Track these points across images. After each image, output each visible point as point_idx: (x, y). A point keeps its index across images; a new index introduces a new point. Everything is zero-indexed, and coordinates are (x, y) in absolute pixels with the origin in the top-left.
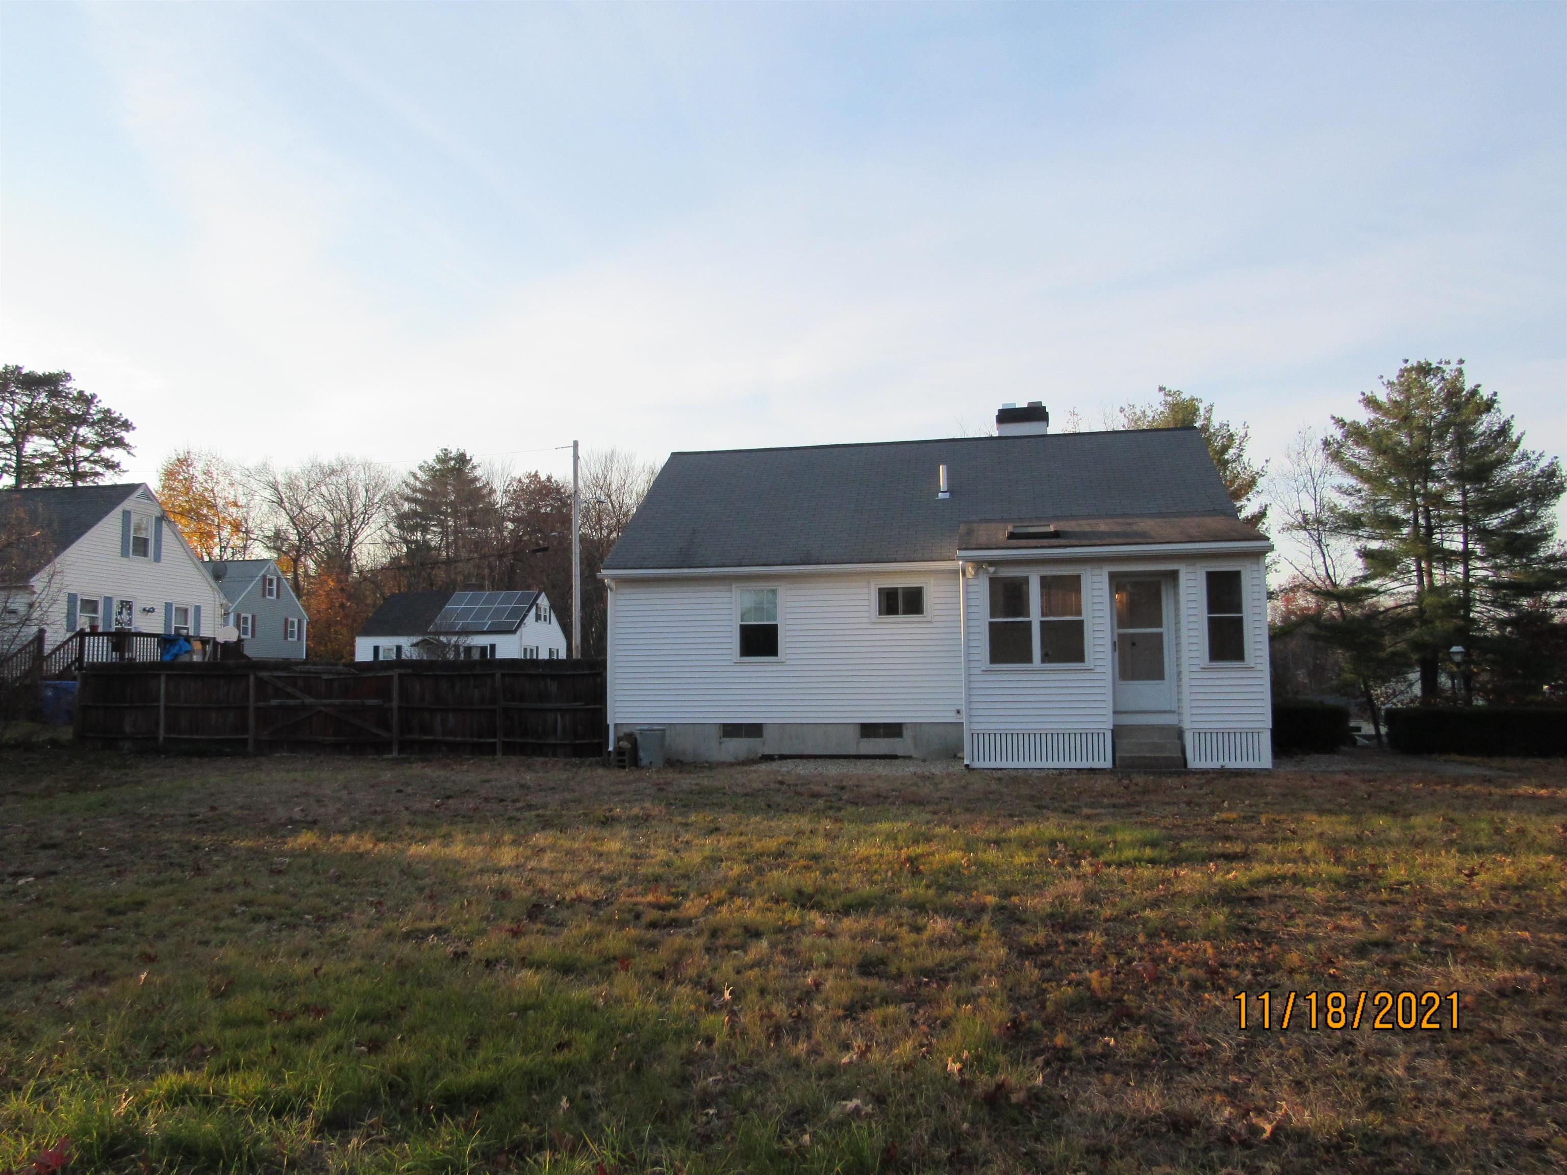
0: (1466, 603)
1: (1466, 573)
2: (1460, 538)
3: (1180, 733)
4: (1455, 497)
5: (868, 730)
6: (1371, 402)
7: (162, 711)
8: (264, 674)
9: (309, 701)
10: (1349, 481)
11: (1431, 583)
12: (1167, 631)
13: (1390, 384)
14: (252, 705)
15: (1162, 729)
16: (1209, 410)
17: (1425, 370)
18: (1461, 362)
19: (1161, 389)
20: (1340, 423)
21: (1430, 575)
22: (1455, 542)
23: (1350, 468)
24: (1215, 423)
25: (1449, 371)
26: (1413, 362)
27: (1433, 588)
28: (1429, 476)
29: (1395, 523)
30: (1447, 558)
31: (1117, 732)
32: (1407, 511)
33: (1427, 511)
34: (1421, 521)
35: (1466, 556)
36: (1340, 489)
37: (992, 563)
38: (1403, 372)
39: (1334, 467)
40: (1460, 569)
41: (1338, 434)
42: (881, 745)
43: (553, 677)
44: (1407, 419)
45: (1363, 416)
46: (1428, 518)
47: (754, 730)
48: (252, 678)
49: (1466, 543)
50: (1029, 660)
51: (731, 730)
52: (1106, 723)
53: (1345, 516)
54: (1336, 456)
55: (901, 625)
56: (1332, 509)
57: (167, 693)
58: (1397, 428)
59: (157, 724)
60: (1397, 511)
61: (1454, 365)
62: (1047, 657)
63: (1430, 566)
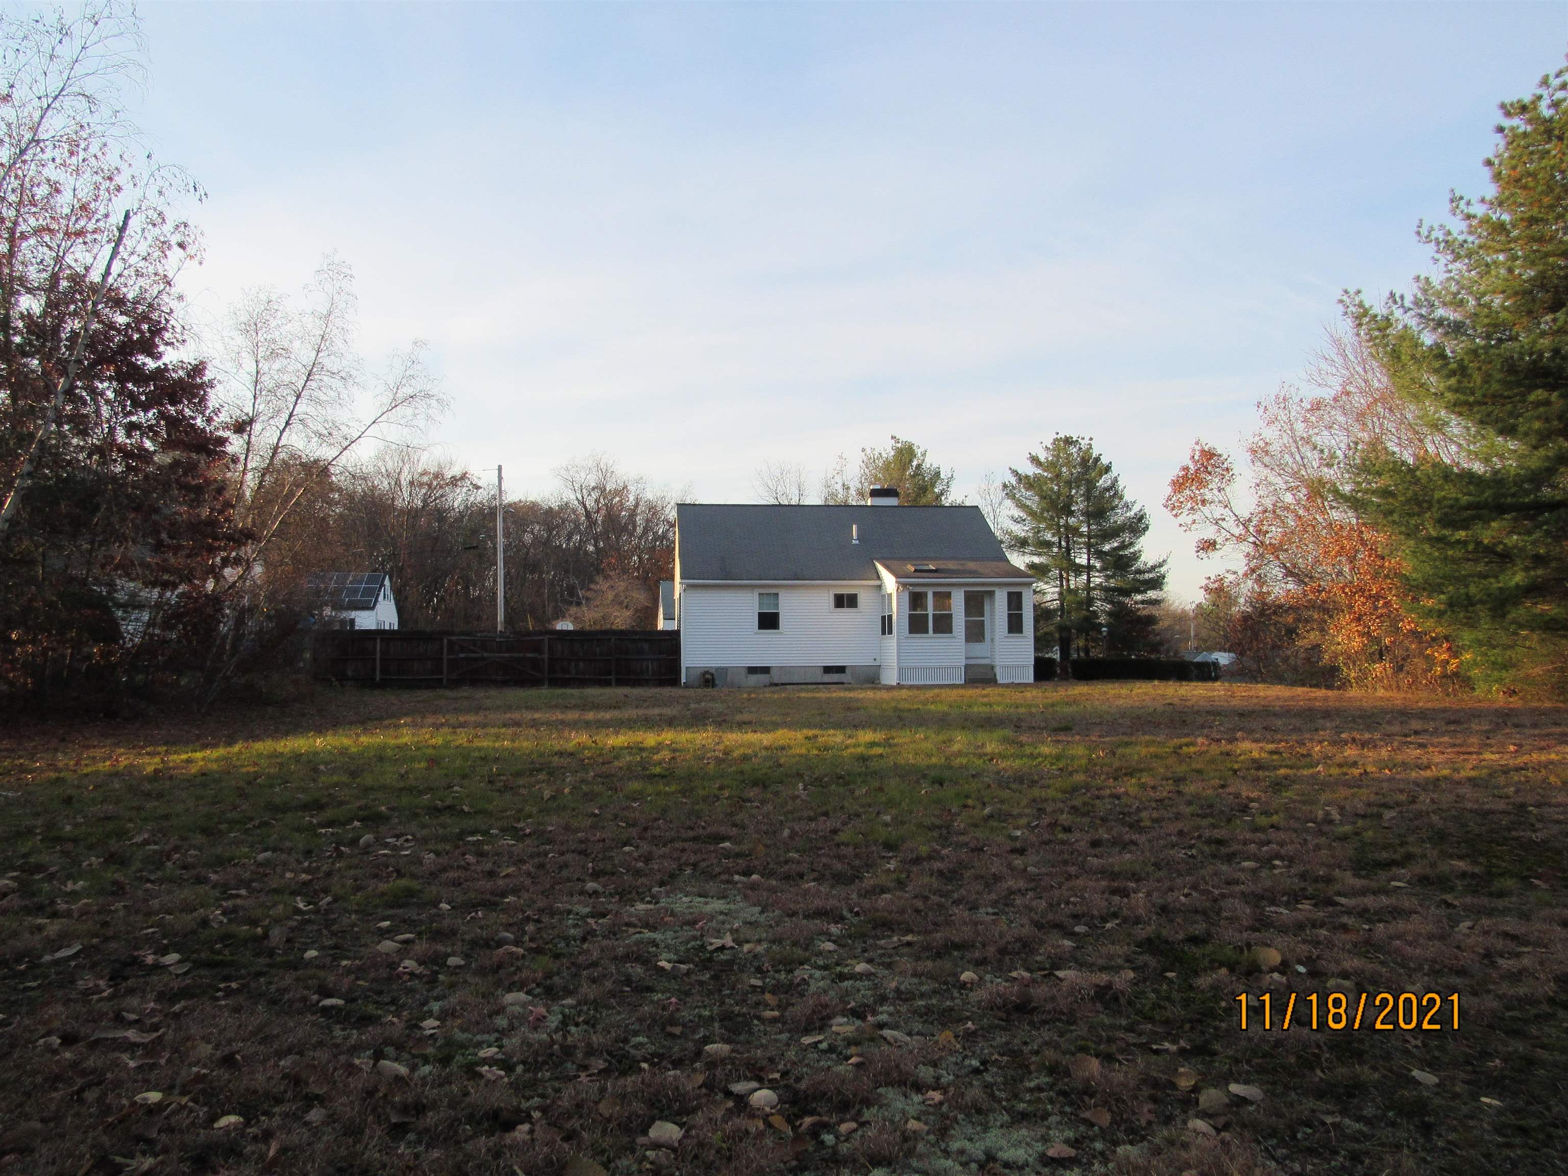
0: (1090, 601)
1: (1089, 581)
2: (1086, 556)
3: (992, 667)
4: (1084, 529)
5: (828, 670)
6: (1035, 460)
7: (378, 661)
8: (454, 638)
9: (485, 655)
10: (1017, 513)
11: (1068, 585)
12: (986, 618)
13: (1047, 448)
14: (445, 656)
15: (985, 665)
16: (924, 455)
17: (1068, 441)
18: (1091, 439)
19: (893, 437)
20: (1015, 473)
21: (1068, 581)
22: (1082, 560)
23: (1021, 506)
24: (926, 465)
25: (1084, 444)
26: (1062, 435)
27: (1069, 590)
28: (1071, 513)
29: (1048, 545)
30: (1078, 570)
31: (967, 667)
32: (1054, 535)
33: (1067, 537)
34: (1063, 543)
35: (1089, 568)
36: (1013, 518)
37: (911, 585)
38: (1056, 440)
39: (1008, 503)
40: (1085, 577)
41: (1013, 480)
42: (835, 677)
43: (646, 641)
44: (1058, 476)
45: (1030, 470)
46: (1068, 542)
47: (766, 670)
48: (445, 641)
49: (1089, 560)
50: (927, 632)
51: (752, 670)
52: (963, 662)
53: (1017, 538)
54: (1011, 496)
55: (846, 613)
56: (1010, 533)
57: (381, 650)
58: (1052, 480)
59: (374, 670)
60: (1048, 536)
61: (1087, 441)
62: (935, 631)
63: (1068, 575)
